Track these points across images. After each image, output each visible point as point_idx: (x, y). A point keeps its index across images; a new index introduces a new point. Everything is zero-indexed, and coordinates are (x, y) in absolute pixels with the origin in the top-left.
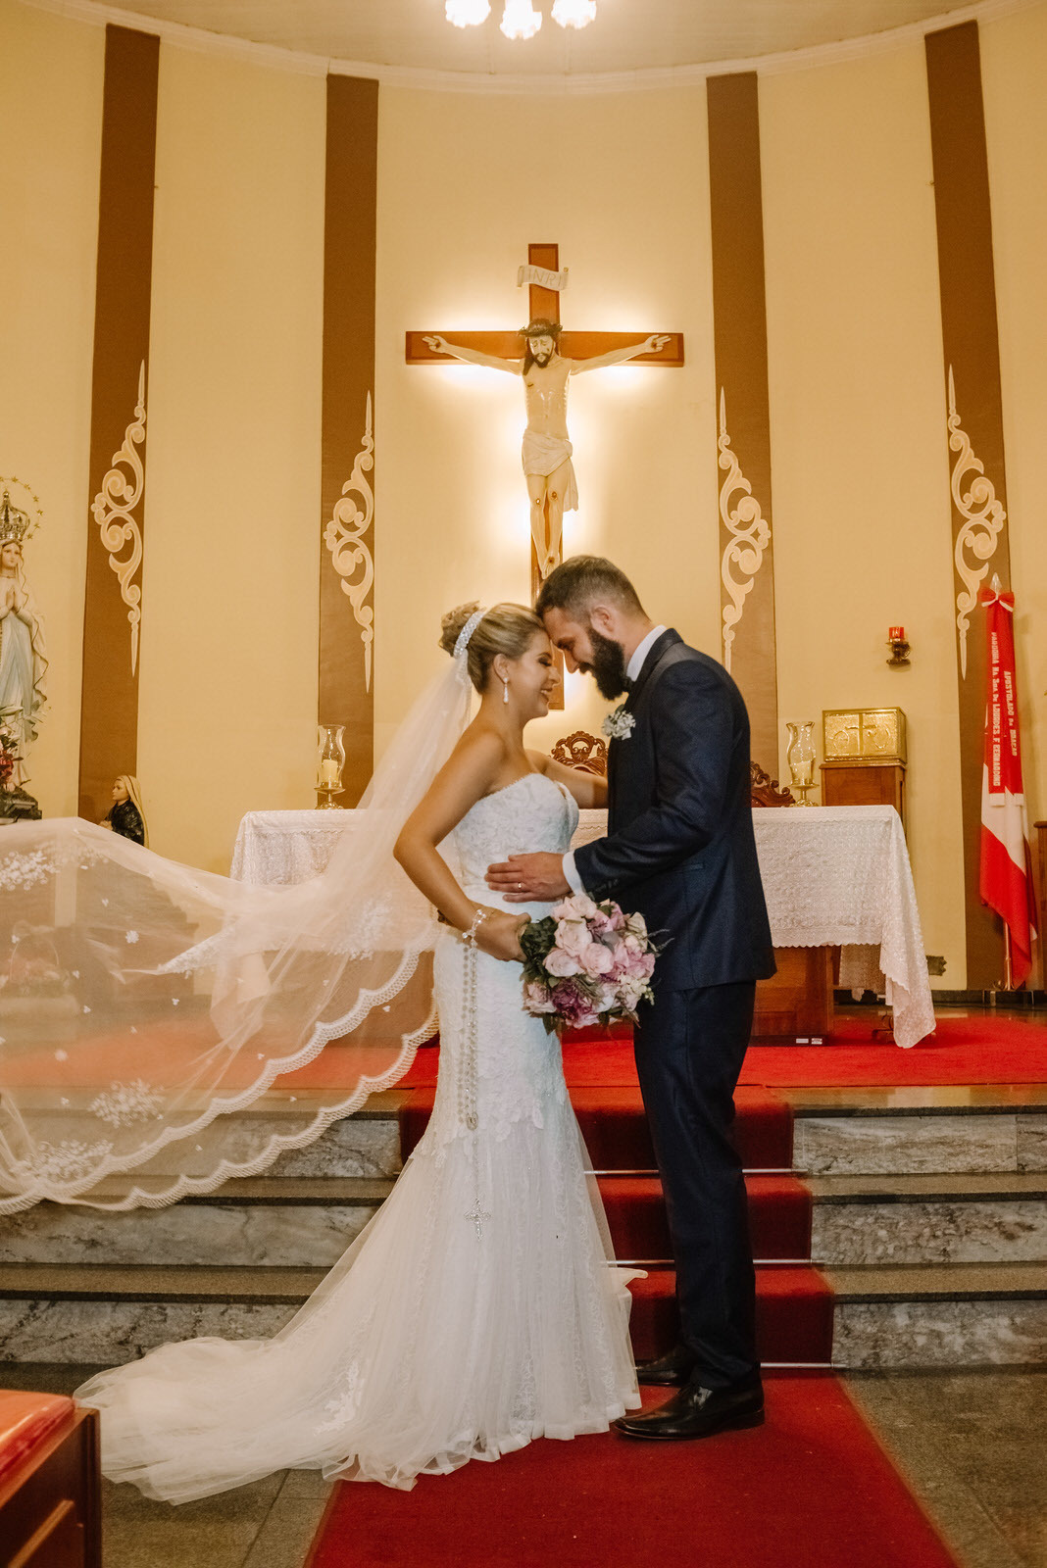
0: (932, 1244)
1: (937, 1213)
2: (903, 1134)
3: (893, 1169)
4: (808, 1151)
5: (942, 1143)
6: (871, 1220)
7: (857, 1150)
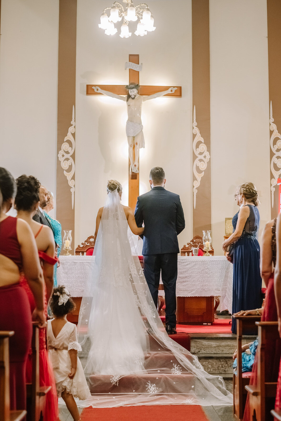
0: (222, 369)
1: (223, 361)
2: (218, 344)
3: (215, 352)
4: (194, 347)
5: (228, 346)
6: (207, 363)
7: (206, 347)
